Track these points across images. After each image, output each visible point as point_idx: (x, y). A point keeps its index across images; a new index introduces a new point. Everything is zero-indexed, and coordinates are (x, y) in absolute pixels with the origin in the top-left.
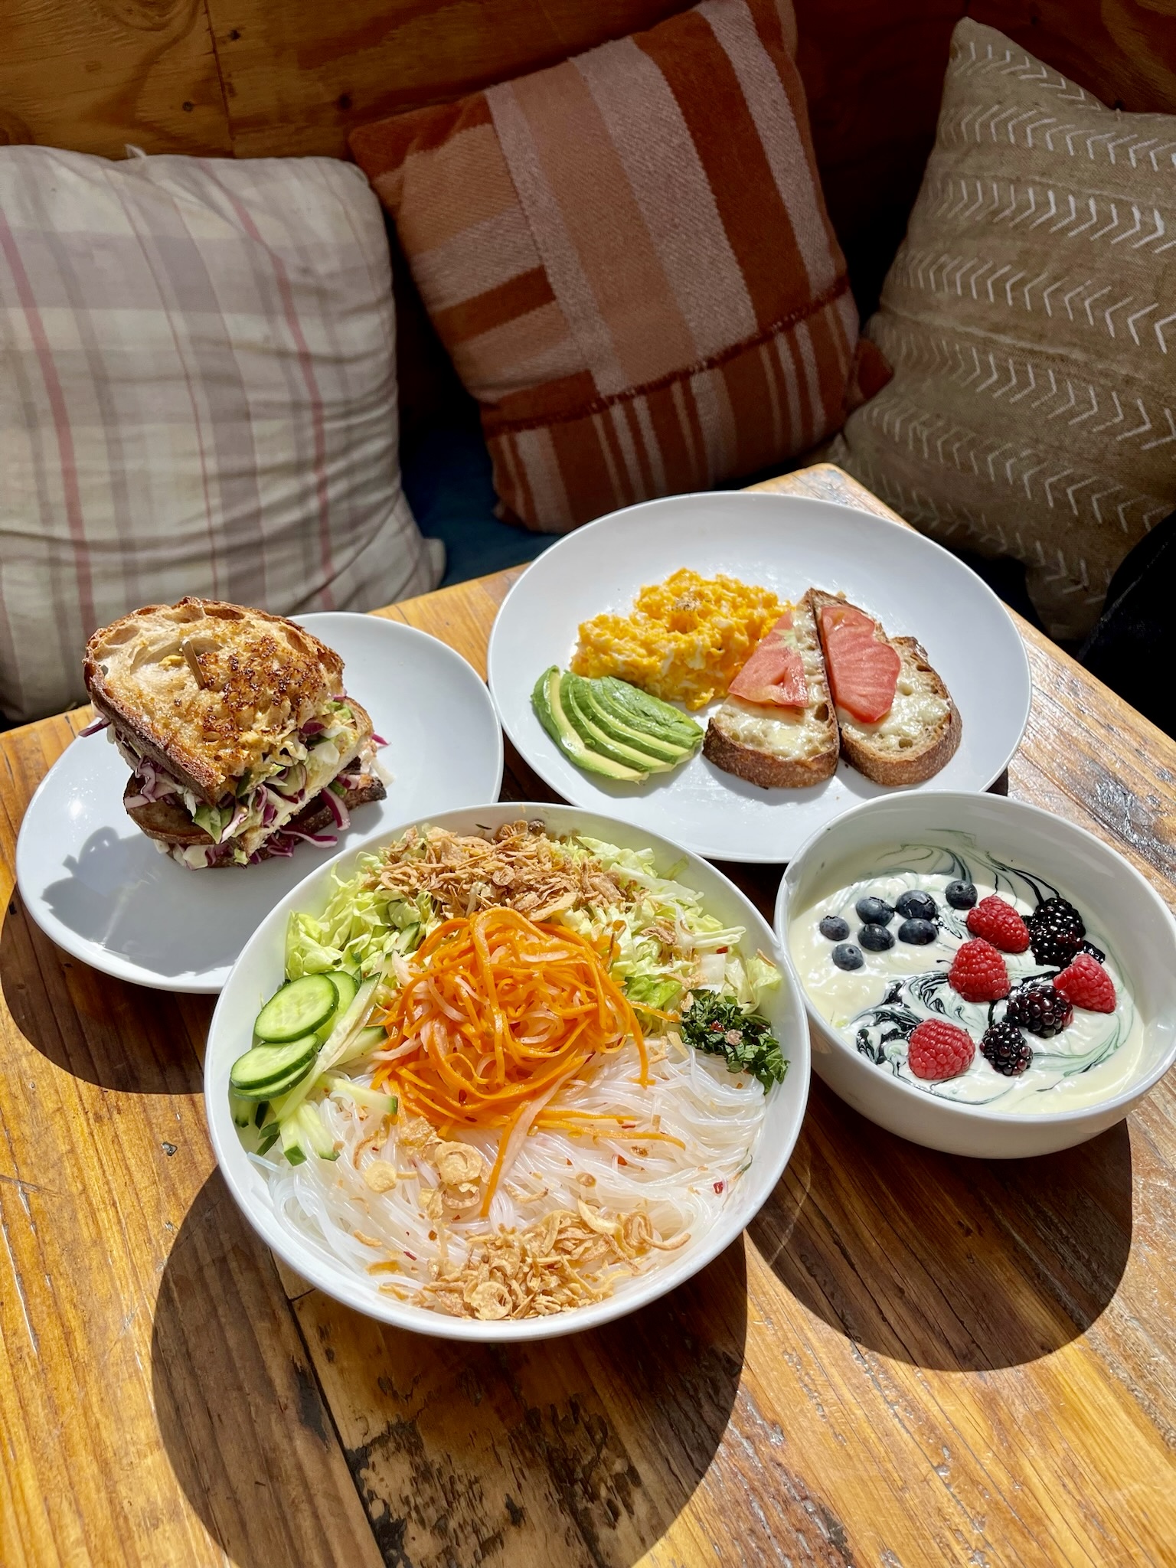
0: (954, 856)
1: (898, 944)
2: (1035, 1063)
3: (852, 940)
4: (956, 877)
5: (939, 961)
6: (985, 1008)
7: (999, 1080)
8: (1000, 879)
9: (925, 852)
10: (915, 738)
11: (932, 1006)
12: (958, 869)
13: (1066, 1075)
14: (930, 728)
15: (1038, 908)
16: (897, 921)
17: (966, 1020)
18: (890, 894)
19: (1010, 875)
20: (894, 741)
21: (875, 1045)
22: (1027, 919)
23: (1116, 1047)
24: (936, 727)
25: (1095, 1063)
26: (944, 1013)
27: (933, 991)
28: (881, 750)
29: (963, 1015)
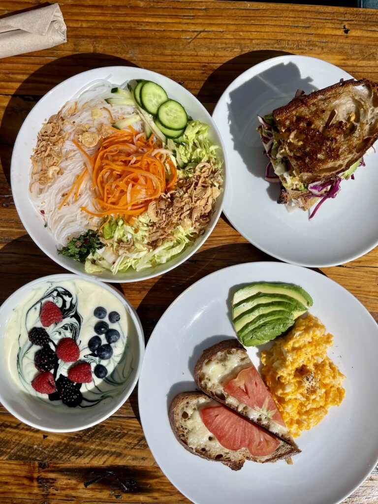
0: (119, 384)
1: (95, 334)
2: (30, 343)
3: (106, 320)
4: (108, 376)
5: (80, 341)
6: (56, 342)
7: (30, 327)
8: (99, 392)
9: (126, 374)
10: (185, 421)
11: (66, 326)
12: (111, 379)
13: (20, 348)
14: (186, 431)
15: (80, 394)
16: (104, 342)
17: (56, 332)
18: (116, 347)
19: (98, 397)
20: (190, 412)
21: (64, 296)
22: (79, 386)
23: (19, 373)
24: (185, 434)
25: (18, 361)
26: (62, 328)
27: (71, 330)
28: (188, 403)
29: (57, 333)
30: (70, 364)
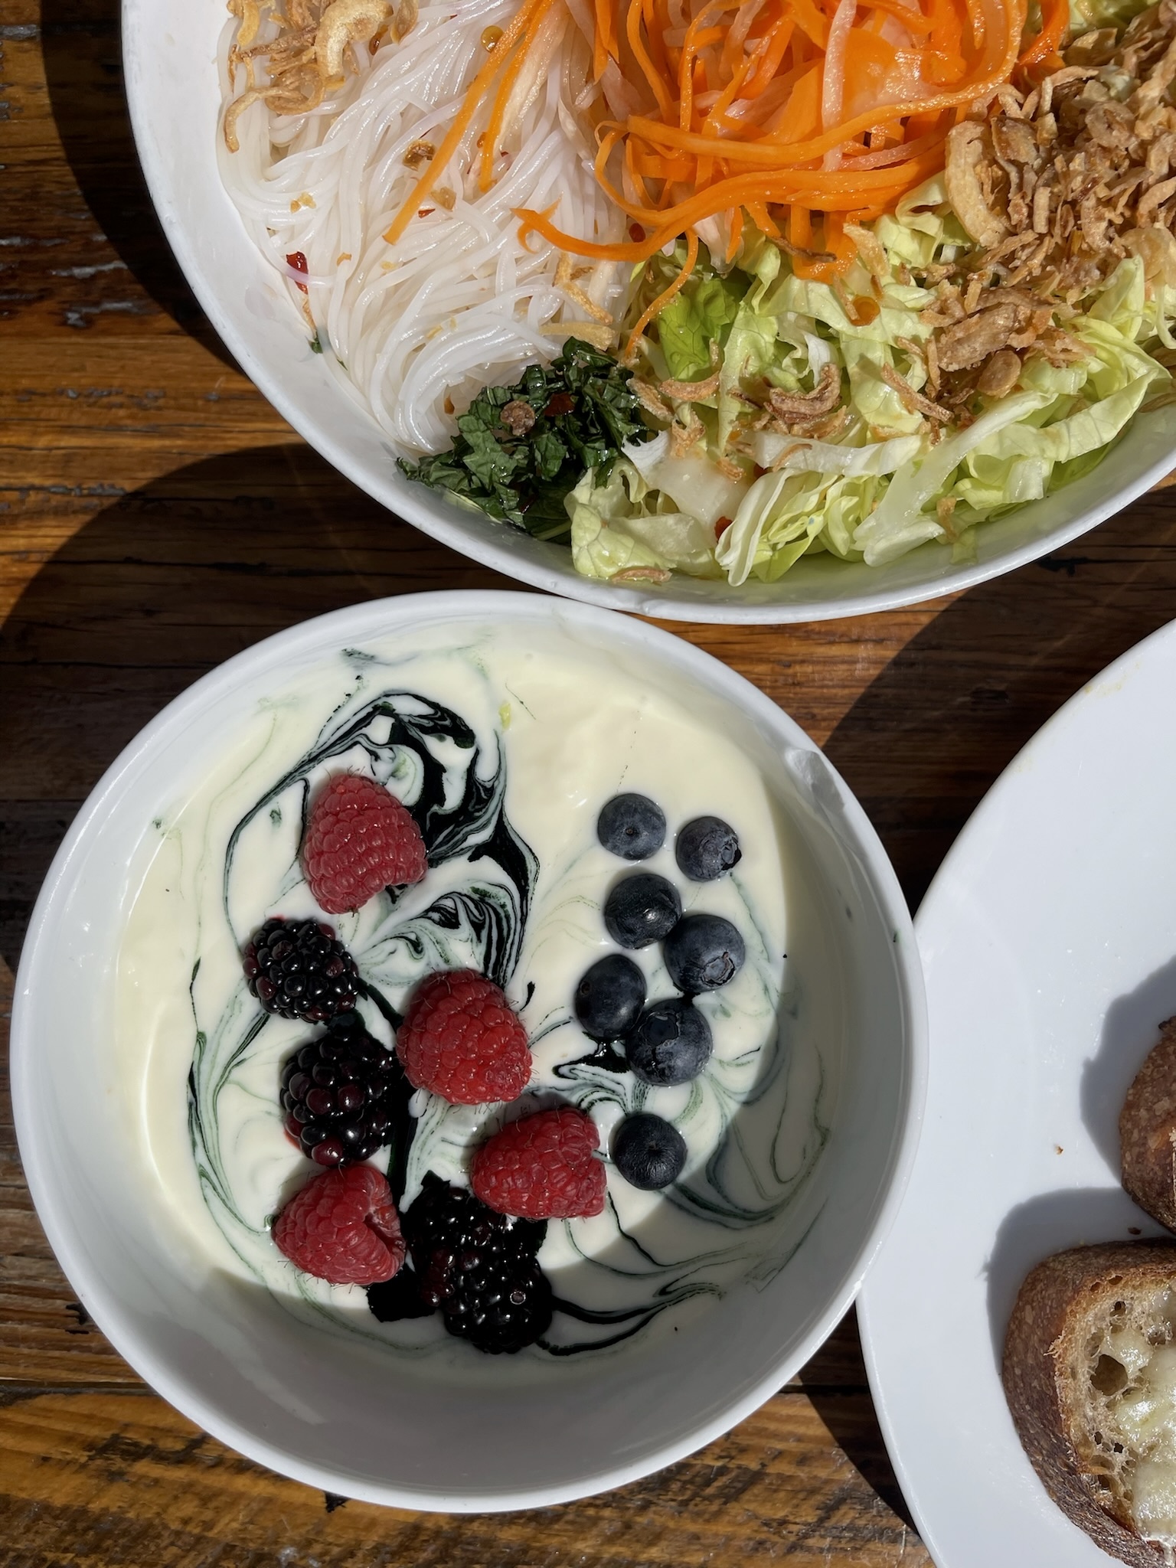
0: (750, 1217)
1: (605, 944)
2: (251, 1005)
3: (665, 864)
4: (694, 1177)
5: (531, 988)
6: (396, 998)
7: (249, 918)
8: (643, 1266)
9: (790, 1163)
10: (1109, 1406)
11: (448, 903)
12: (708, 1194)
13: (201, 1037)
14: (1120, 1459)
15: (543, 1281)
16: (660, 986)
17: (390, 945)
18: (726, 1013)
19: (641, 1294)
20: (1133, 1357)
21: (432, 743)
22: (533, 1233)
23: (203, 1174)
24: (1115, 1473)
25: (193, 1106)
26: (425, 915)
27: (478, 927)
28: (1119, 1307)
29: (402, 947)
30: (478, 1116)
